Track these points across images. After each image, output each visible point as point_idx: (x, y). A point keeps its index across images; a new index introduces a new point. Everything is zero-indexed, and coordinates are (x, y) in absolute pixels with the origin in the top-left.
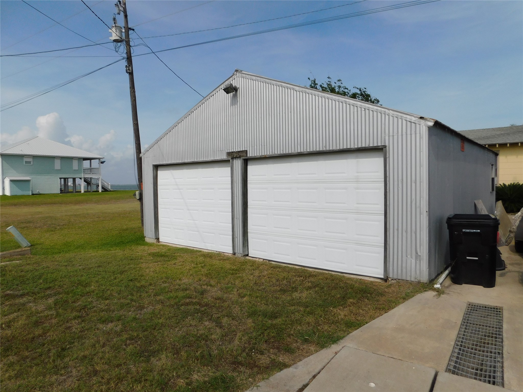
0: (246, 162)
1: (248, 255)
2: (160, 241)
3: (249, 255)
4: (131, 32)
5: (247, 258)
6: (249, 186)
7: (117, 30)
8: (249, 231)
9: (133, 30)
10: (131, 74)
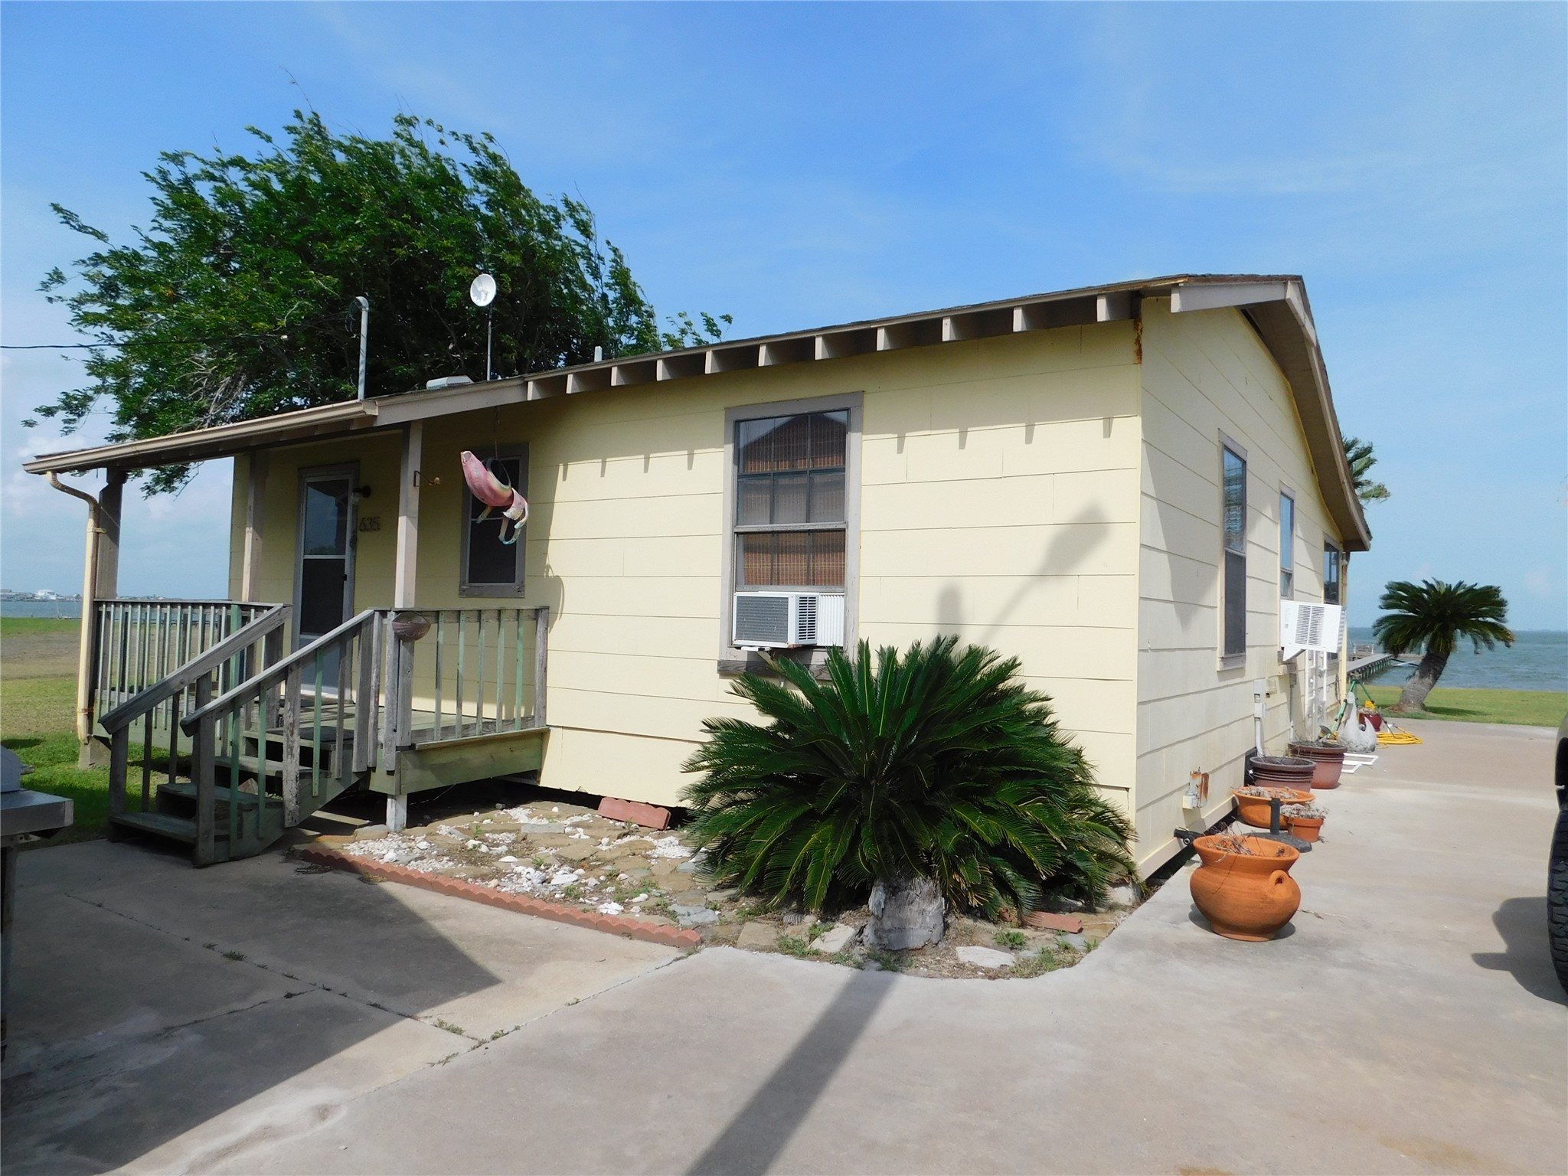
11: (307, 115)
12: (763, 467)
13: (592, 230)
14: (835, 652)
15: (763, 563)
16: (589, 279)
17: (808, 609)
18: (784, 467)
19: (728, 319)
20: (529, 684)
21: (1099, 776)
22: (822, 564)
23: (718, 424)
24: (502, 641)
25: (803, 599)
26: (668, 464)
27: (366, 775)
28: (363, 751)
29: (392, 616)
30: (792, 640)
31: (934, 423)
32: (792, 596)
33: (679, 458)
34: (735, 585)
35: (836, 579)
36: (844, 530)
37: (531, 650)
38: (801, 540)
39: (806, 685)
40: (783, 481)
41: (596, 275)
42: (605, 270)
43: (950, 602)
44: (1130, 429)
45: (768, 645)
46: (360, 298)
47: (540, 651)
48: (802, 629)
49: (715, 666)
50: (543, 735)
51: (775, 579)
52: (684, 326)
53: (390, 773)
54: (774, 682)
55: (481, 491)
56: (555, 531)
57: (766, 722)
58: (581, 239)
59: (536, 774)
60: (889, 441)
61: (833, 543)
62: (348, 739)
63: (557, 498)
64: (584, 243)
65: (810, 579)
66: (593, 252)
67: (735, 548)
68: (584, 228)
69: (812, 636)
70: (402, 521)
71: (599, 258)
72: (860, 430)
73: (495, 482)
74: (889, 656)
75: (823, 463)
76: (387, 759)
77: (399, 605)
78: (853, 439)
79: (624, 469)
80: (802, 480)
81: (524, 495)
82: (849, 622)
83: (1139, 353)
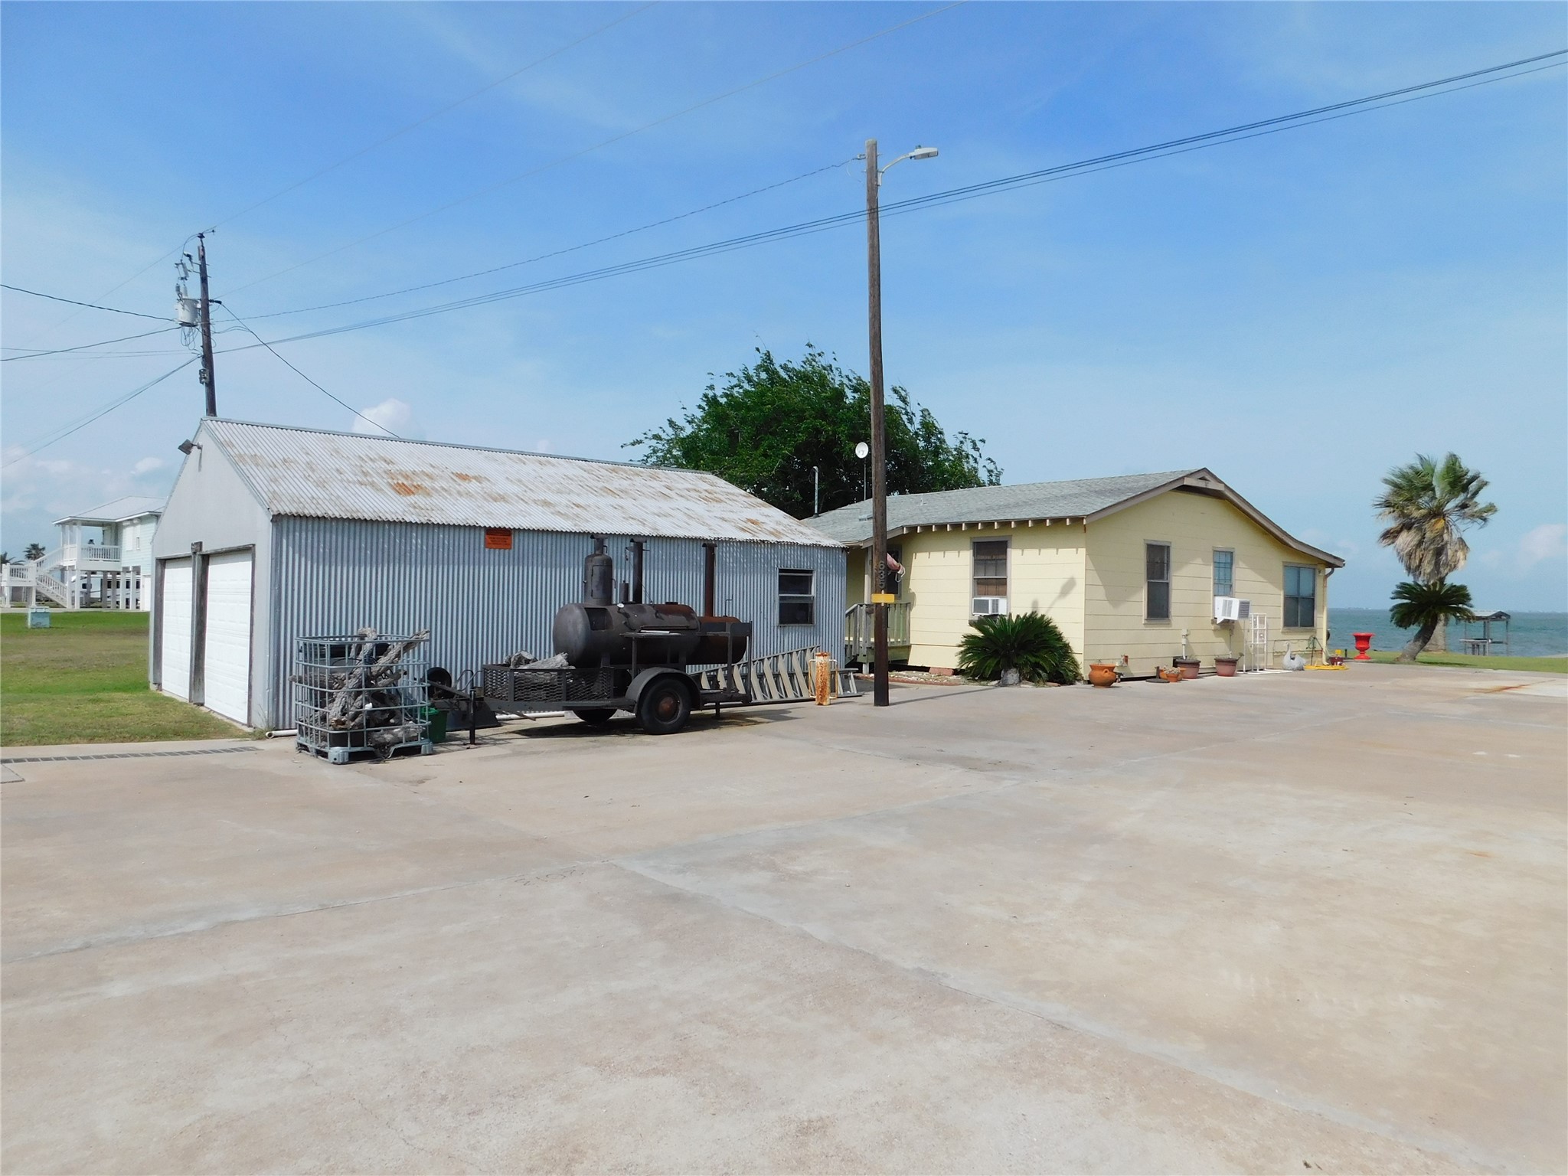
0: (206, 559)
1: (202, 705)
2: (163, 688)
3: (205, 705)
4: (213, 307)
5: (201, 708)
6: (210, 596)
7: (186, 306)
8: (205, 666)
9: (220, 302)
10: (210, 385)
11: (763, 350)
12: (982, 557)
13: (908, 400)
14: (1002, 616)
15: (983, 588)
16: (908, 425)
17: (995, 603)
18: (989, 558)
19: (983, 441)
20: (904, 630)
21: (1075, 650)
22: (1001, 588)
23: (968, 543)
24: (896, 614)
25: (994, 600)
26: (951, 555)
27: (856, 657)
28: (855, 649)
29: (865, 606)
30: (990, 613)
31: (1032, 547)
32: (990, 599)
33: (956, 553)
34: (974, 596)
35: (1004, 594)
36: (1006, 579)
37: (905, 618)
38: (994, 581)
39: (993, 627)
40: (989, 562)
41: (911, 421)
42: (917, 420)
43: (1035, 604)
44: (1083, 551)
45: (983, 614)
46: (815, 467)
47: (908, 618)
48: (993, 609)
49: (968, 622)
50: (909, 647)
51: (986, 594)
52: (962, 439)
53: (864, 656)
54: (986, 626)
55: (891, 565)
56: (912, 577)
57: (980, 635)
58: (902, 405)
59: (907, 661)
60: (1019, 552)
61: (1003, 582)
62: (851, 646)
63: (913, 565)
64: (904, 407)
65: (998, 594)
66: (909, 411)
67: (974, 582)
68: (904, 400)
69: (997, 611)
70: (866, 576)
71: (913, 414)
72: (1011, 548)
73: (895, 562)
74: (1018, 616)
75: (1001, 557)
76: (864, 651)
77: (866, 603)
78: (1009, 550)
79: (936, 557)
80: (994, 562)
81: (904, 566)
82: (1008, 606)
83: (1085, 530)
